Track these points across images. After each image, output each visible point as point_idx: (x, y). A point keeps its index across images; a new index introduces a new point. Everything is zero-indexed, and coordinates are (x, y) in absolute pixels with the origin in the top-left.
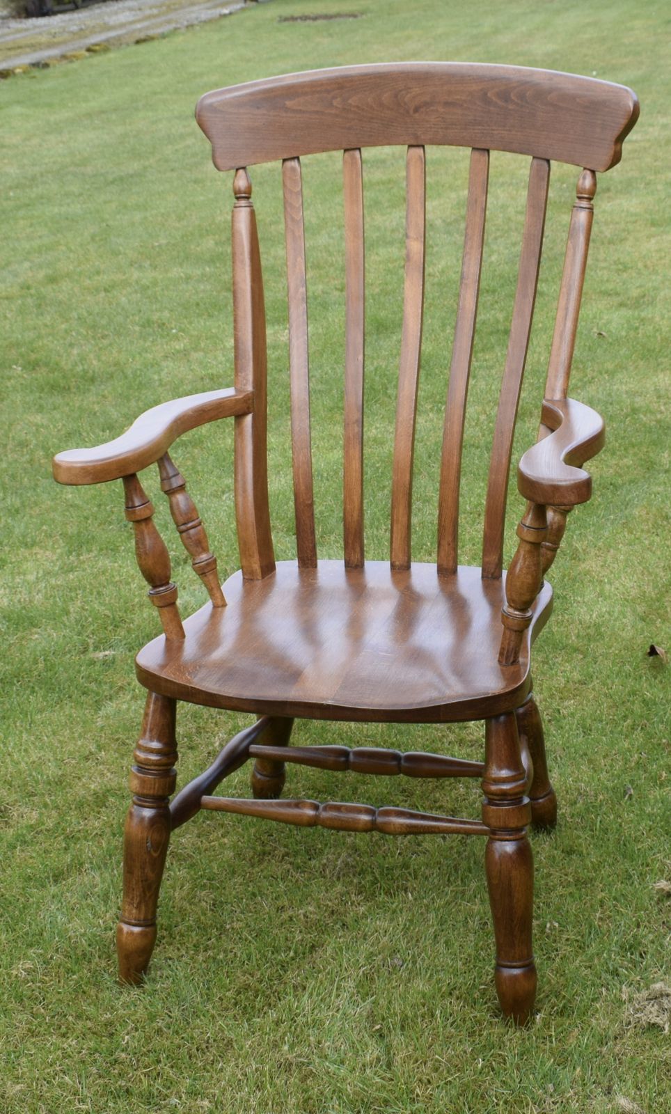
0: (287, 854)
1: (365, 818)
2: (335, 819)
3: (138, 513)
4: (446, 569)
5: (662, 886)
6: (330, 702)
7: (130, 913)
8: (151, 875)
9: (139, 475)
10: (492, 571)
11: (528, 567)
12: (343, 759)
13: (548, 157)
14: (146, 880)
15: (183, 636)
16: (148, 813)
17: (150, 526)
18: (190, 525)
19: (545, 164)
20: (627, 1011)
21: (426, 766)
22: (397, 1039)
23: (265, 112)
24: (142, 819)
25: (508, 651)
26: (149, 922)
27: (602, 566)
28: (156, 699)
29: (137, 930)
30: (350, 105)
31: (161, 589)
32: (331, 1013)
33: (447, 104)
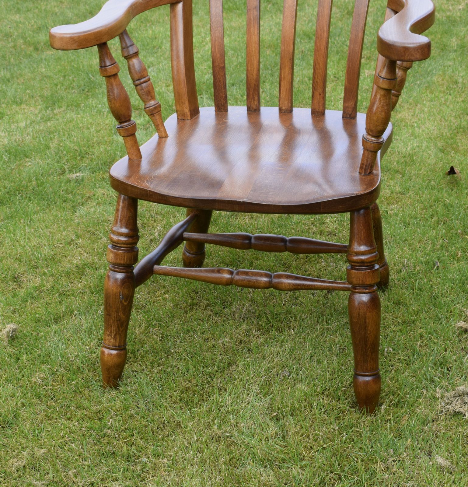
0: (208, 305)
1: (264, 279)
2: (245, 280)
3: (109, 70)
4: (318, 112)
5: (461, 325)
6: (245, 200)
7: (109, 341)
8: (123, 317)
9: (109, 43)
10: (350, 113)
11: (383, 107)
12: (247, 241)
14: (119, 320)
15: (141, 157)
16: (120, 276)
17: (117, 80)
18: (142, 80)
20: (440, 405)
21: (304, 246)
22: (289, 421)
24: (116, 280)
25: (366, 165)
26: (122, 348)
27: (412, 116)
28: (124, 199)
29: (114, 352)
31: (125, 124)
32: (244, 405)
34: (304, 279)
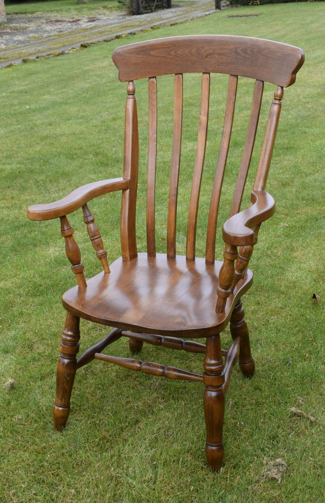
0: (138, 377)
1: (161, 370)
2: (148, 369)
3: (66, 233)
4: (209, 262)
5: (293, 410)
6: (136, 324)
8: (67, 387)
9: (67, 216)
11: (228, 271)
12: (159, 341)
13: (263, 80)
14: (64, 389)
15: (86, 286)
16: (66, 361)
17: (71, 239)
18: (95, 237)
19: (261, 83)
20: (263, 471)
21: (193, 348)
22: (160, 471)
23: (141, 56)
24: (63, 363)
25: (219, 307)
26: (67, 406)
27: (303, 255)
29: (60, 409)
30: (178, 54)
31: (76, 266)
32: (136, 454)
33: (220, 54)
34: (185, 373)
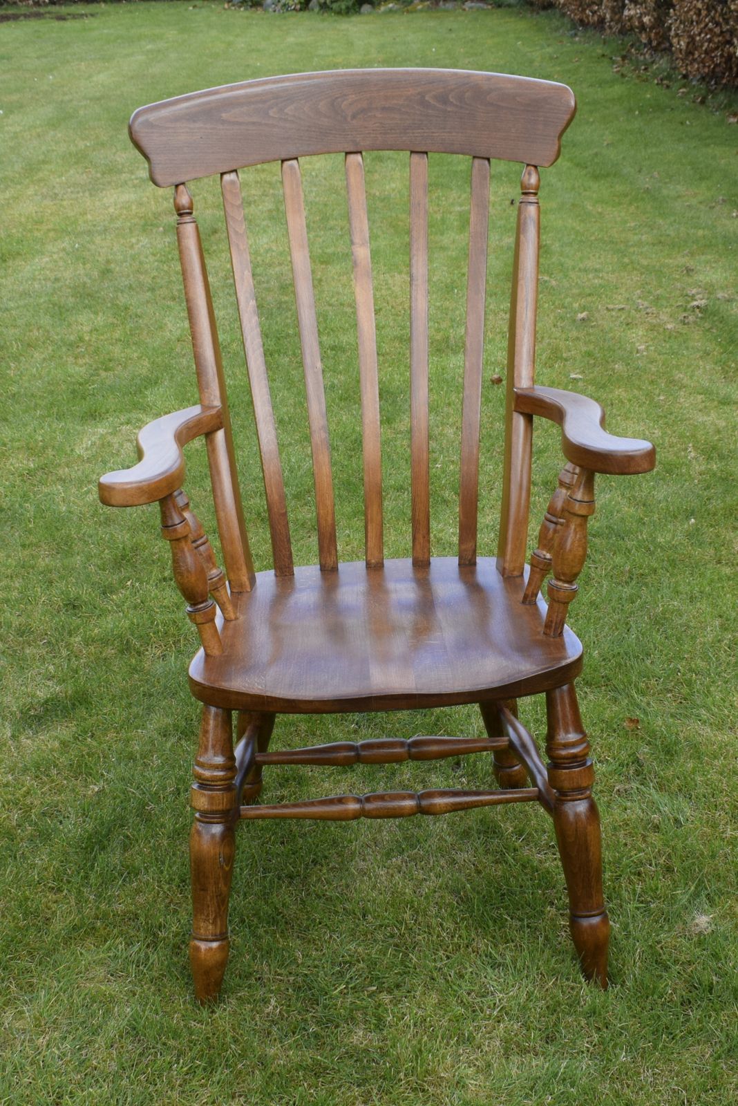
1: (410, 803)
2: (381, 808)
3: (179, 531)
4: (421, 563)
7: (206, 929)
8: (224, 890)
10: (470, 557)
12: (354, 753)
13: (487, 156)
14: (220, 895)
16: (219, 829)
18: (199, 542)
19: (486, 162)
23: (202, 125)
24: (213, 836)
25: (556, 623)
26: (223, 936)
29: (215, 945)
30: (287, 114)
33: (384, 109)
